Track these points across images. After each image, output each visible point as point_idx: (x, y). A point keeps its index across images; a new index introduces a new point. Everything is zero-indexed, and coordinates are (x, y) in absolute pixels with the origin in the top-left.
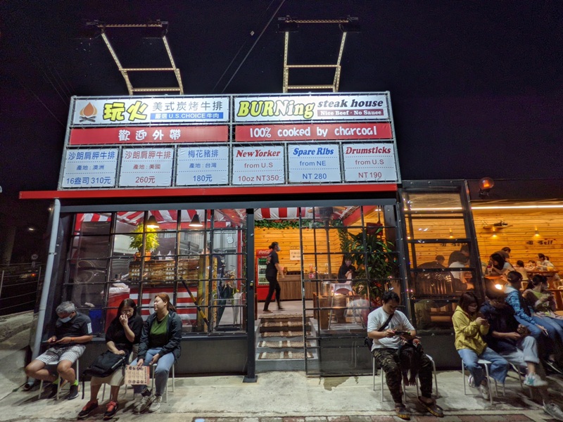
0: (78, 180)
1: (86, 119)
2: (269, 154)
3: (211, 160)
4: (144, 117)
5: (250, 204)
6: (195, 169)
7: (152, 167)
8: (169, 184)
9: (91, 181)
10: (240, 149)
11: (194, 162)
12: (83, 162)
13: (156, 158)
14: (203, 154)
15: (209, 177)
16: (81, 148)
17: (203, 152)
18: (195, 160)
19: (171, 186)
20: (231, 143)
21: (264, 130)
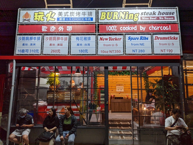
0: (23, 51)
1: (26, 20)
2: (116, 39)
3: (87, 42)
4: (54, 19)
5: (106, 65)
6: (80, 46)
7: (58, 45)
8: (67, 53)
9: (29, 51)
10: (102, 37)
11: (79, 43)
12: (26, 42)
13: (60, 40)
14: (83, 39)
15: (86, 51)
16: (24, 35)
17: (83, 38)
18: (80, 42)
19: (68, 54)
20: (97, 34)
21: (113, 27)
